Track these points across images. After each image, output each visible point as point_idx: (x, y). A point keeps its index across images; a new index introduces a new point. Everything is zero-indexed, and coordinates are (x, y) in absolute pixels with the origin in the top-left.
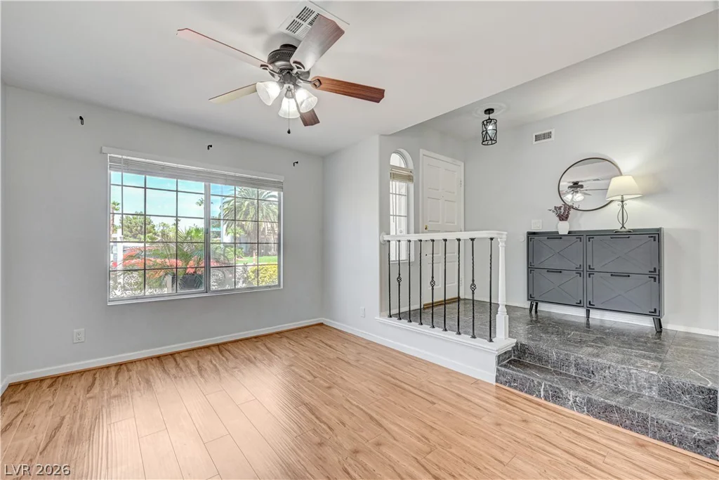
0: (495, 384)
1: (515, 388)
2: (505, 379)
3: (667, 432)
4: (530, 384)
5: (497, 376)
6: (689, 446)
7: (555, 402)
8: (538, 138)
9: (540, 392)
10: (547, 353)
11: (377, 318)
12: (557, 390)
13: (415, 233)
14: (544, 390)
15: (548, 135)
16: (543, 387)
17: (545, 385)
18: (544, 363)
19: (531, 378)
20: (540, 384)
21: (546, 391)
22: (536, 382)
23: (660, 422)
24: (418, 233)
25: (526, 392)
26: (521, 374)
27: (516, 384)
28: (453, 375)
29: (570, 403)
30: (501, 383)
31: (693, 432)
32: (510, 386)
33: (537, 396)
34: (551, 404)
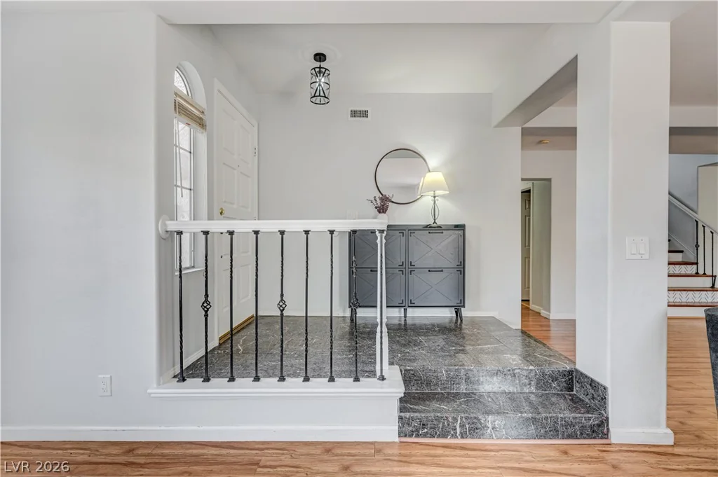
0: (397, 439)
1: (425, 435)
2: (411, 429)
3: (572, 428)
4: (444, 423)
5: (400, 427)
6: (587, 434)
7: (473, 437)
8: (354, 114)
9: (455, 429)
10: (435, 374)
11: (154, 390)
12: (475, 421)
13: (209, 219)
14: (460, 426)
15: (364, 114)
16: (459, 422)
17: (462, 418)
18: (432, 387)
19: (444, 415)
20: (455, 419)
21: (462, 426)
22: (450, 419)
23: (567, 419)
24: (213, 220)
25: (439, 436)
26: (432, 415)
27: (426, 430)
28: (339, 451)
29: (489, 431)
30: (406, 436)
31: (589, 419)
32: (418, 436)
33: (454, 436)
34: (468, 441)
